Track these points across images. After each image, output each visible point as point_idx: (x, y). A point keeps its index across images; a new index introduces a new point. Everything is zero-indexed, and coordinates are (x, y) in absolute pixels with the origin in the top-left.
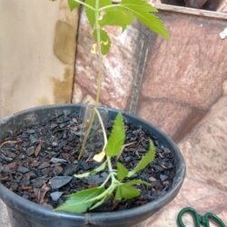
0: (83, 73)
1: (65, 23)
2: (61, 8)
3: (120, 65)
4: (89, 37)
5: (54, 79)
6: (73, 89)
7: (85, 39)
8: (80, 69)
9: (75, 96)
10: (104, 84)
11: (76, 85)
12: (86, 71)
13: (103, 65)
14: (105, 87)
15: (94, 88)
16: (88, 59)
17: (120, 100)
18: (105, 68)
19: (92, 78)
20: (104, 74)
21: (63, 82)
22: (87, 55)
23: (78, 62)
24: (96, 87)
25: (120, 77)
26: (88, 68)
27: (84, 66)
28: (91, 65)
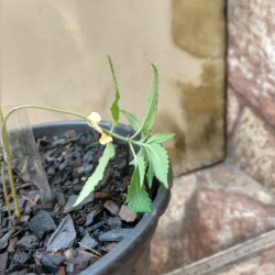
0: (238, 69)
4: (242, 7)
5: (179, 84)
6: (226, 97)
7: (237, 11)
8: (233, 63)
10: (267, 85)
11: (229, 91)
12: (241, 66)
13: (263, 50)
14: (269, 92)
15: (253, 95)
16: (242, 44)
18: (266, 54)
19: (250, 76)
20: (266, 66)
21: (201, 88)
22: (241, 37)
23: (231, 52)
24: (256, 92)
26: (243, 59)
27: (238, 57)
28: (247, 55)
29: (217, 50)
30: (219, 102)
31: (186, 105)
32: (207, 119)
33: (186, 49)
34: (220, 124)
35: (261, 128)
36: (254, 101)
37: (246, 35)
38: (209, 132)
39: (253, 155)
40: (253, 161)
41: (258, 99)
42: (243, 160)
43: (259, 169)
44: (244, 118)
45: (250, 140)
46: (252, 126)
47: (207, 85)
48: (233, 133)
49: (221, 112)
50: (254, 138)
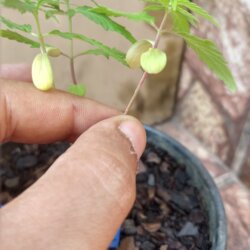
3: (243, 46)
17: (236, 100)
24: (208, 72)
25: (241, 64)
34: (173, 90)
35: (207, 101)
36: (205, 79)
38: (164, 97)
39: (196, 119)
40: (196, 123)
41: (208, 77)
42: (188, 121)
44: (193, 89)
46: (200, 98)
50: (200, 107)
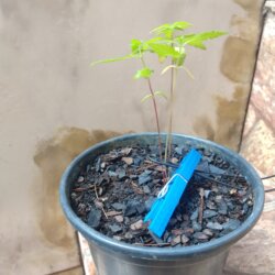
1: (240, 39)
2: (232, 24)
4: (270, 53)
6: (247, 111)
7: (266, 55)
8: (256, 88)
9: (248, 119)
11: (250, 106)
12: (262, 92)
15: (268, 113)
16: (266, 78)
19: (267, 99)
21: (232, 102)
22: (266, 73)
23: (256, 80)
24: (270, 111)
26: (264, 87)
27: (261, 85)
28: (268, 85)
29: (247, 78)
30: (242, 112)
31: (219, 113)
32: (231, 124)
33: (227, 75)
34: (240, 128)
35: (270, 135)
36: (267, 116)
37: (270, 72)
38: (230, 134)
39: (260, 153)
40: (260, 157)
41: (271, 116)
42: (252, 155)
43: (264, 163)
44: (258, 126)
45: (260, 142)
46: (263, 133)
47: (235, 100)
48: (247, 136)
49: (241, 121)
50: (264, 142)
